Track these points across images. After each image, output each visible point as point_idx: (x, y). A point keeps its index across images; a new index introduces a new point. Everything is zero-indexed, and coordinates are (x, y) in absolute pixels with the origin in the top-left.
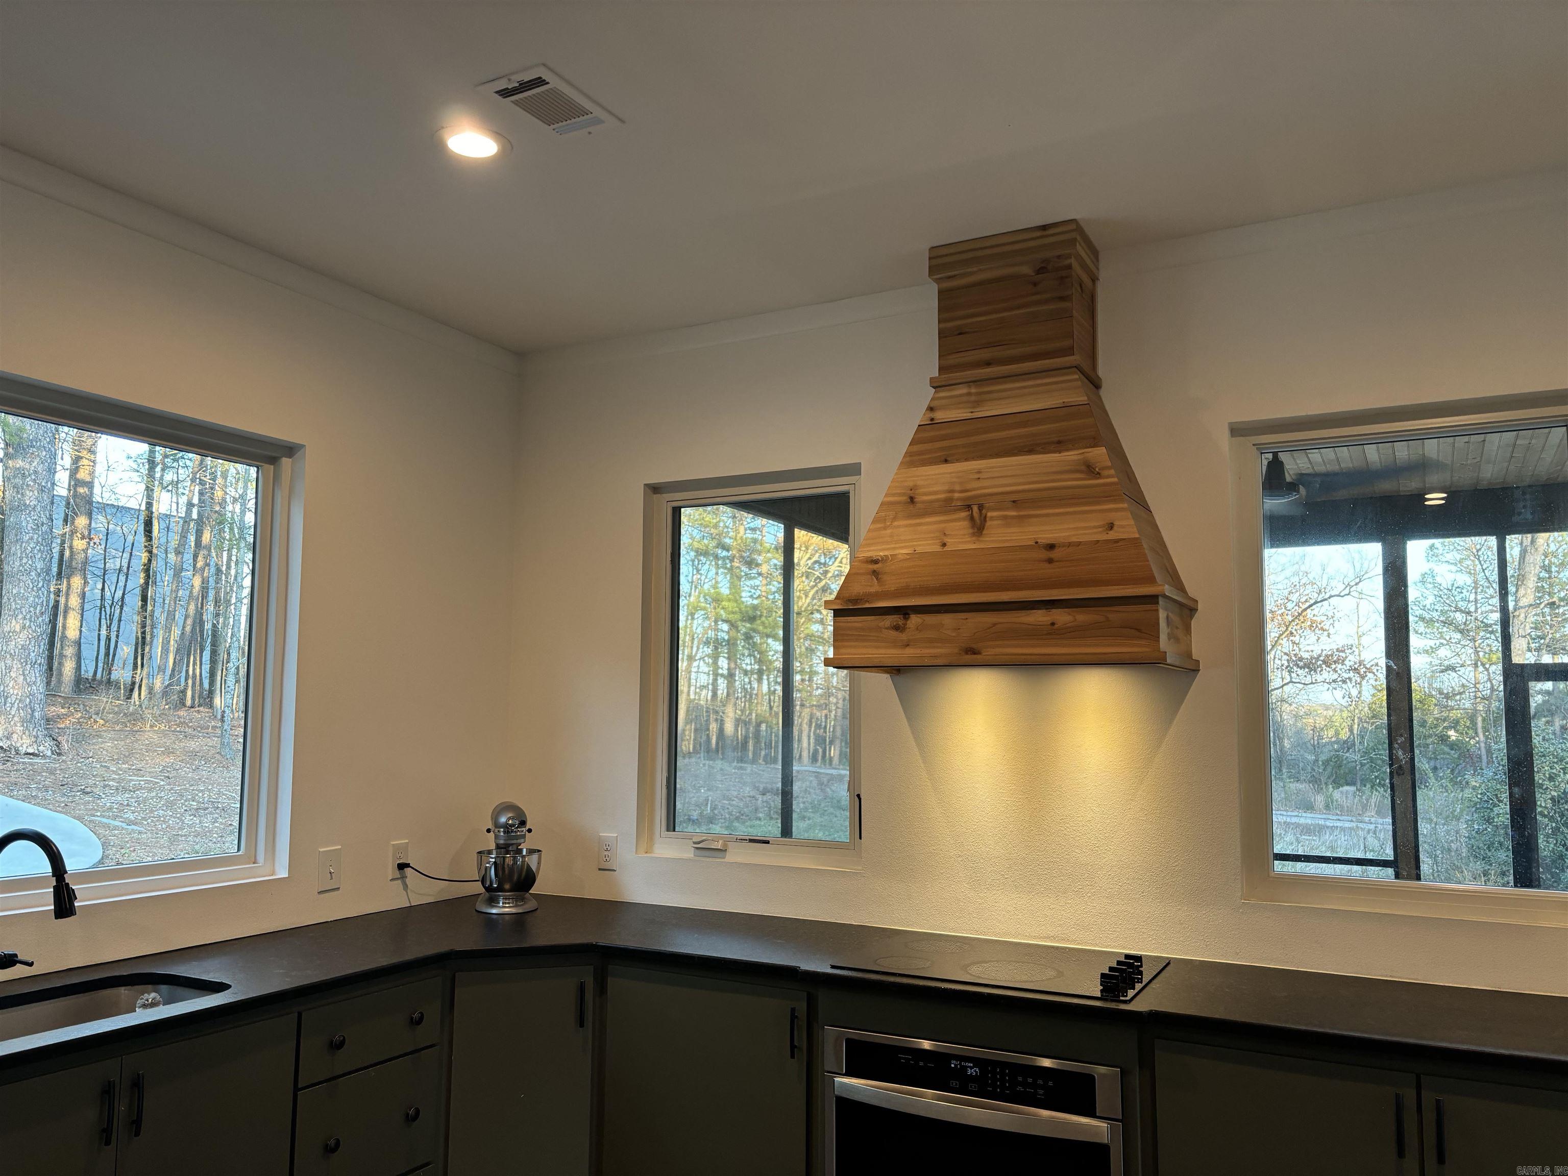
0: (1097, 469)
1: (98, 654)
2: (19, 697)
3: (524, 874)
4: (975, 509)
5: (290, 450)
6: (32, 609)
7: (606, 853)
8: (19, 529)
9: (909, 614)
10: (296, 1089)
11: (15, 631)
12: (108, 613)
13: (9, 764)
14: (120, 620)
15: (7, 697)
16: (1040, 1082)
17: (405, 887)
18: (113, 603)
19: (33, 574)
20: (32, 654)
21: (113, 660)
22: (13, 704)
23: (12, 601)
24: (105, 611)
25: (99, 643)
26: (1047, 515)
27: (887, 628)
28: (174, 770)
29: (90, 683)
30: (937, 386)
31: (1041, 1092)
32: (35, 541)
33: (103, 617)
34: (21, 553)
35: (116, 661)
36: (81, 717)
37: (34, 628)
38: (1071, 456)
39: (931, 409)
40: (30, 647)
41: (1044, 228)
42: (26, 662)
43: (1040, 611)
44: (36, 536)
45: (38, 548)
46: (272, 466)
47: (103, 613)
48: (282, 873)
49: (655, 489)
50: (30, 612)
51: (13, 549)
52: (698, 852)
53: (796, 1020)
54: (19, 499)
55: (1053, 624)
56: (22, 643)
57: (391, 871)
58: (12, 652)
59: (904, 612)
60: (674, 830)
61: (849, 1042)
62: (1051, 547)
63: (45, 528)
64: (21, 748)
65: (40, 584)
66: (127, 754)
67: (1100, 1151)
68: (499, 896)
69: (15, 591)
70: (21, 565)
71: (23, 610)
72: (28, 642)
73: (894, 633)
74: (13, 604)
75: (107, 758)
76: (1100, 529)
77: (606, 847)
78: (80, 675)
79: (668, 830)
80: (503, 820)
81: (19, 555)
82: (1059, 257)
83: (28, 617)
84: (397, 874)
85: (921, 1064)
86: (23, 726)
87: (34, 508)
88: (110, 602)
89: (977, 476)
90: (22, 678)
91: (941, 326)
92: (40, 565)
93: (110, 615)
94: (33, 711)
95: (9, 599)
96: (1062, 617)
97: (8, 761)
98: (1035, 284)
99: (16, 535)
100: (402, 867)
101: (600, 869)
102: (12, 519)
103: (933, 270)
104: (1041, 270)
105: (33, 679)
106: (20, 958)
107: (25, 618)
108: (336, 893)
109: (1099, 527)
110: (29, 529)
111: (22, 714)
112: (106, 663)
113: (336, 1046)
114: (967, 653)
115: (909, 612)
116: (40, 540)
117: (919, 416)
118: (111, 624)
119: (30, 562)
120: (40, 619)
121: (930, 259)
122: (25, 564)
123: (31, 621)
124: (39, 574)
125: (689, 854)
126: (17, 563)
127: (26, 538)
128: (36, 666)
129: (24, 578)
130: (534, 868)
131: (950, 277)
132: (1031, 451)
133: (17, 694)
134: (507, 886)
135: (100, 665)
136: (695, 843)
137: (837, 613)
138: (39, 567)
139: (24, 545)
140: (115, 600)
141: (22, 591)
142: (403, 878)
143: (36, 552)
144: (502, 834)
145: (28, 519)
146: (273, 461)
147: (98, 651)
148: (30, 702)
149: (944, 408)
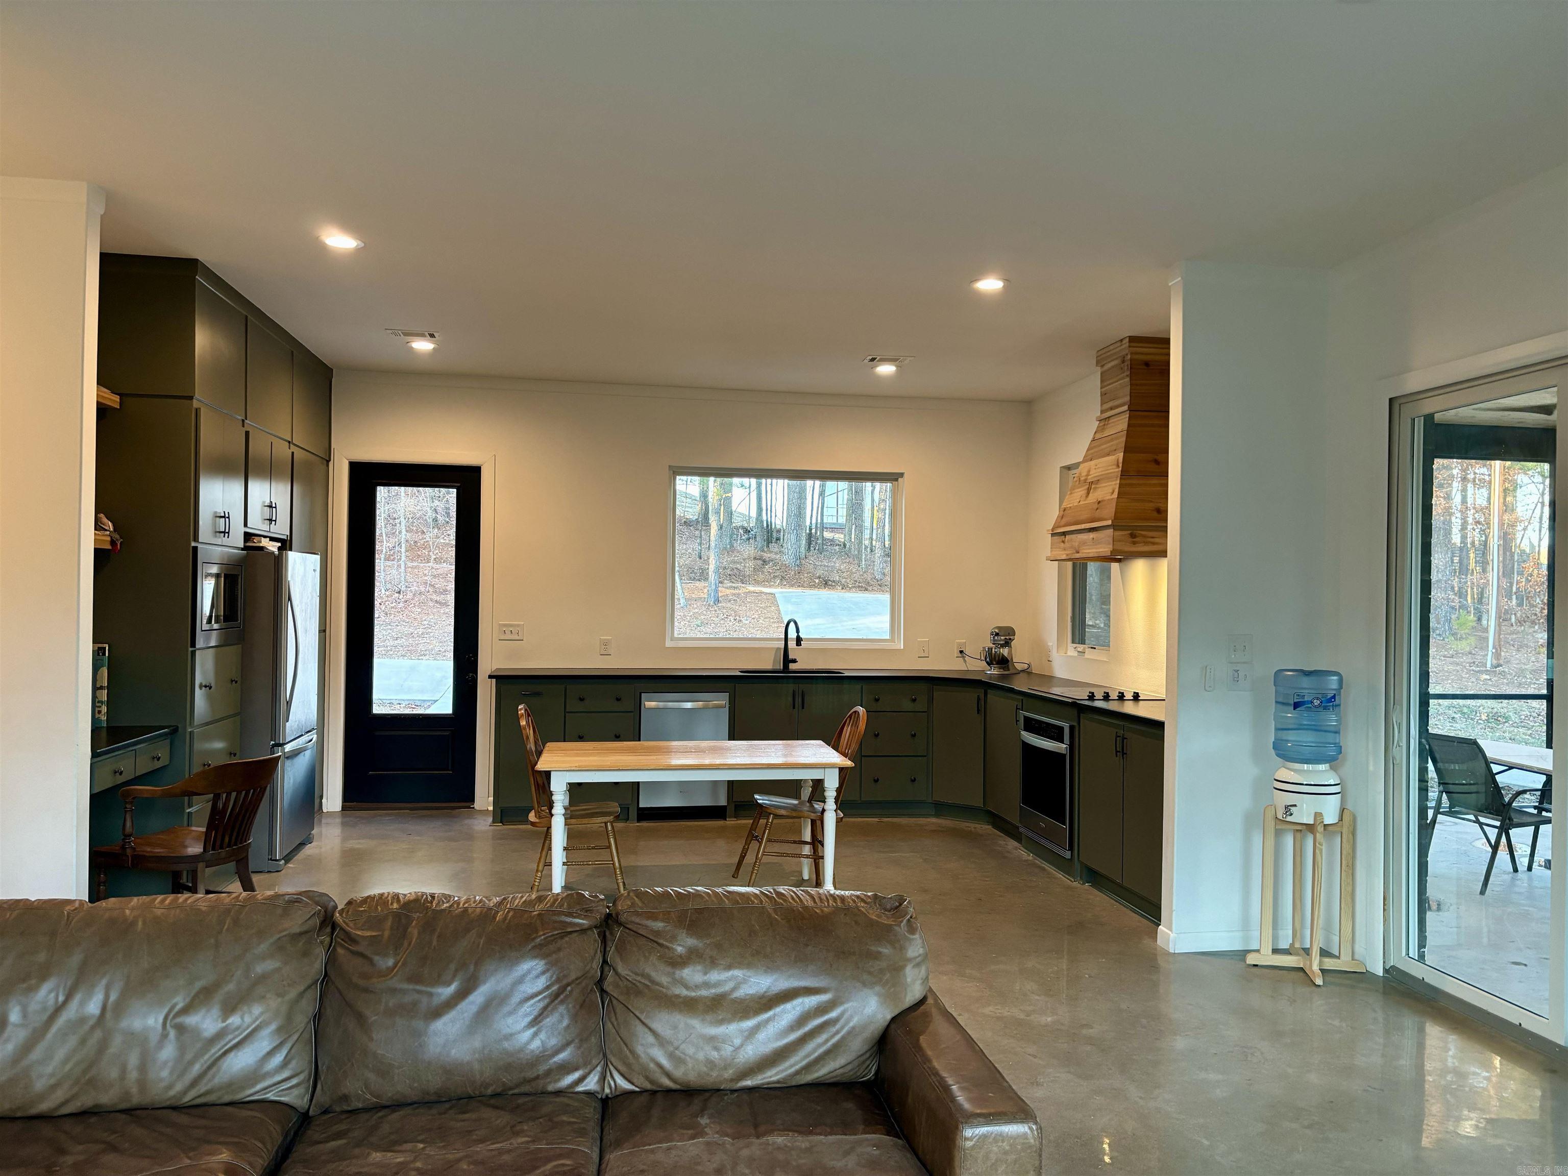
4: (1090, 484)
17: (965, 661)
26: (1104, 487)
30: (1099, 420)
38: (1116, 456)
48: (902, 648)
57: (957, 653)
89: (1095, 467)
91: (1101, 391)
103: (1100, 361)
106: (799, 659)
109: (1111, 492)
117: (1091, 436)
121: (1097, 356)
131: (1105, 364)
132: (1109, 454)
137: (1052, 536)
146: (896, 480)
149: (1097, 433)
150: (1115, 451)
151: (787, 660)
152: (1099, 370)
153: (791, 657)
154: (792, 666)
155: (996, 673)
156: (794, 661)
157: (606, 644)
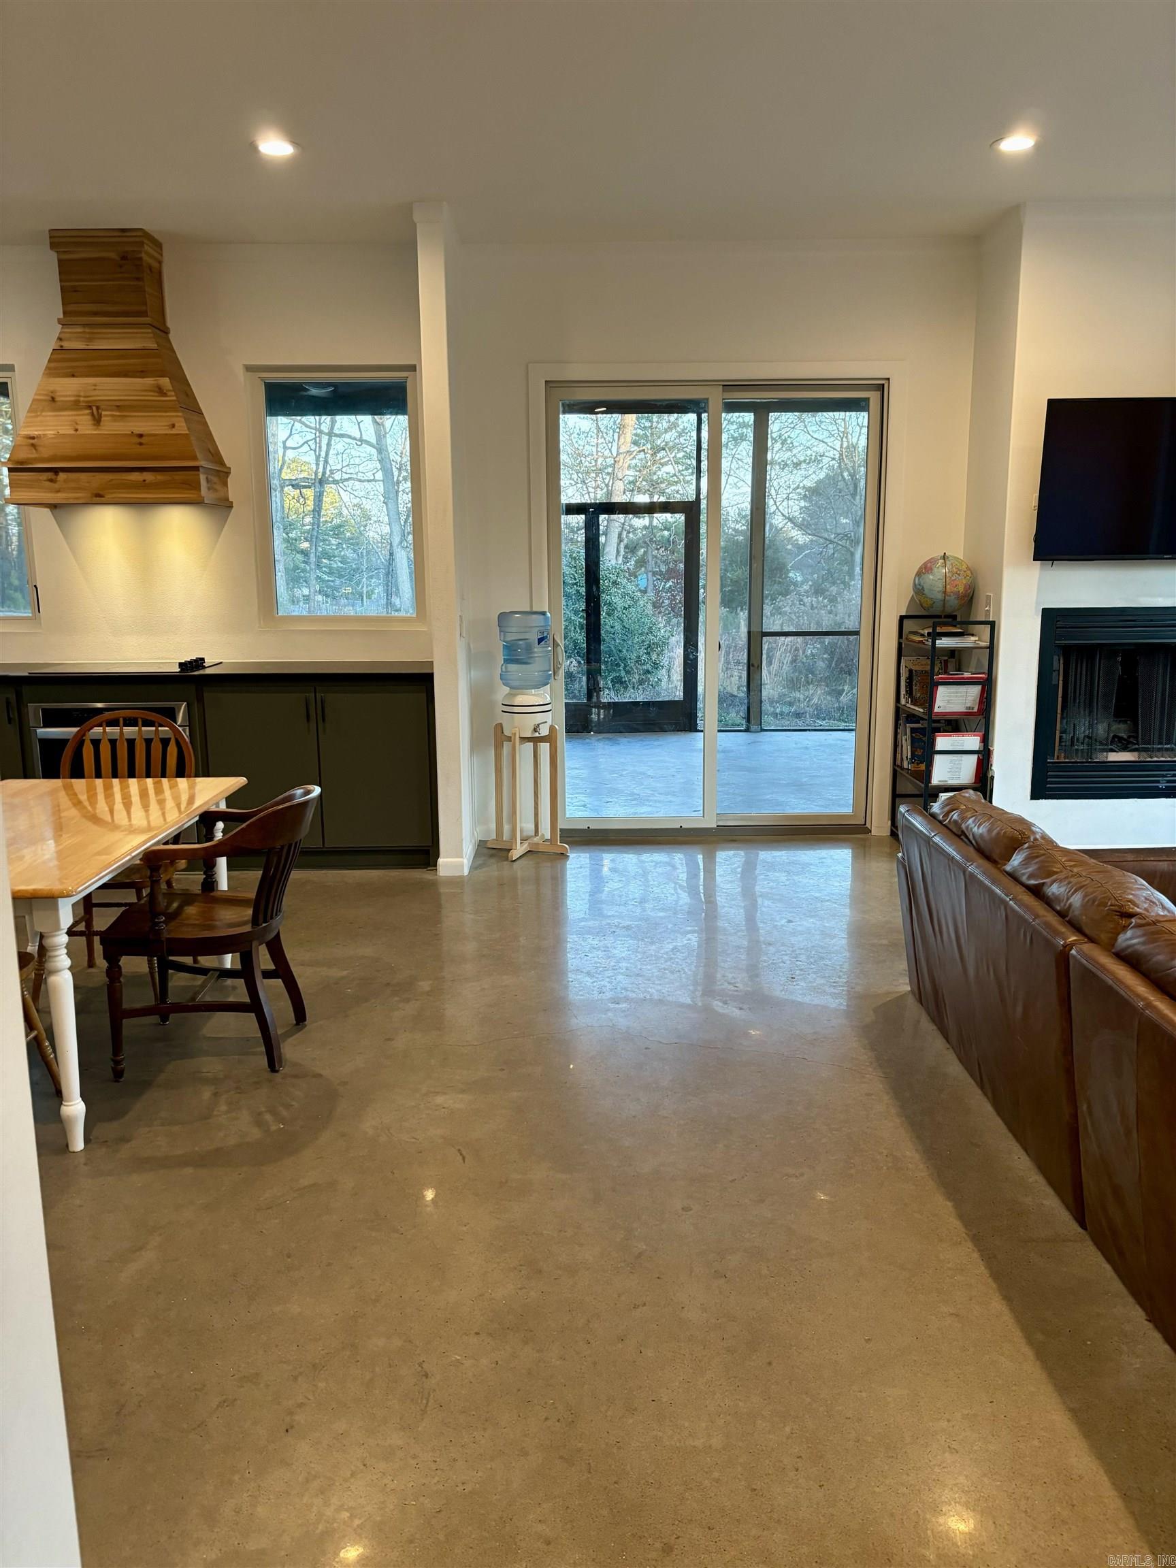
0: (162, 391)
4: (94, 408)
9: (58, 472)
26: (138, 416)
27: (45, 481)
30: (63, 324)
38: (149, 381)
39: (60, 339)
41: (123, 230)
43: (136, 473)
55: (144, 481)
59: (56, 471)
62: (141, 436)
73: (49, 484)
76: (166, 427)
82: (134, 251)
89: (93, 387)
91: (61, 283)
96: (149, 477)
98: (121, 266)
103: (52, 246)
104: (123, 258)
117: (53, 343)
121: (50, 237)
131: (63, 252)
137: (11, 470)
149: (69, 340)
150: (142, 373)
152: (54, 255)
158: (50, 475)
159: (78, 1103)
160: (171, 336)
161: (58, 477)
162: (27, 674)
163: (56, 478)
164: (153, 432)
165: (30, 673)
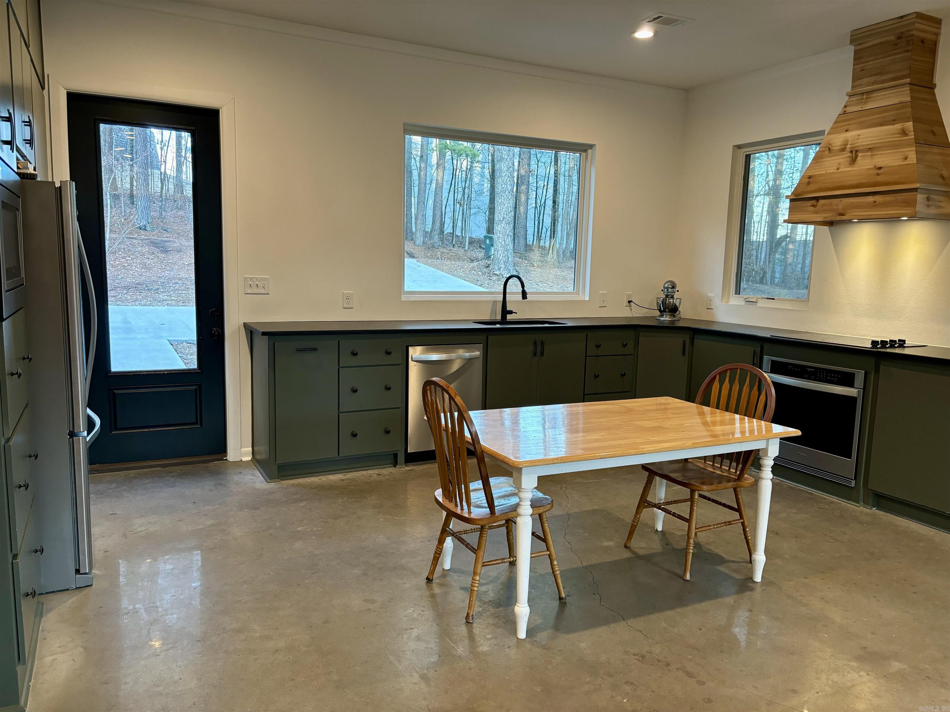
0: (907, 132)
1: (534, 232)
2: (503, 251)
3: (673, 307)
4: (854, 152)
5: (591, 146)
6: (507, 209)
7: (710, 302)
8: (501, 170)
9: (819, 200)
10: (586, 356)
11: (500, 220)
12: (539, 210)
13: (500, 281)
14: (544, 214)
15: (498, 251)
16: (836, 376)
17: (631, 310)
18: (540, 205)
19: (507, 192)
20: (508, 231)
21: (541, 235)
22: (500, 255)
23: (499, 205)
24: (537, 209)
25: (535, 226)
26: (883, 154)
27: (810, 206)
28: (566, 287)
29: (531, 247)
30: (850, 96)
31: (836, 379)
32: (507, 176)
33: (536, 212)
34: (502, 182)
35: (542, 236)
36: (528, 263)
37: (508, 218)
38: (898, 126)
39: (845, 107)
40: (507, 227)
41: (902, 17)
42: (505, 235)
43: (871, 197)
44: (508, 173)
45: (508, 179)
46: (585, 153)
47: (536, 210)
48: (587, 299)
49: (739, 147)
50: (506, 211)
51: (499, 180)
52: (747, 303)
53: (755, 354)
54: (500, 155)
55: (875, 202)
56: (503, 226)
57: (626, 303)
58: (500, 230)
59: (817, 199)
60: (739, 294)
61: (772, 361)
62: (880, 168)
63: (511, 169)
64: (504, 275)
65: (510, 197)
66: (546, 279)
67: (853, 400)
68: (664, 314)
69: (500, 201)
70: (502, 188)
71: (503, 210)
72: (506, 226)
73: (812, 208)
74: (499, 207)
75: (538, 281)
76: (901, 160)
77: (710, 300)
78: (527, 243)
79: (736, 294)
80: (666, 286)
81: (501, 183)
82: (908, 31)
83: (505, 213)
84: (628, 304)
85: (796, 369)
86: (504, 265)
87: (506, 160)
88: (539, 204)
89: (858, 137)
90: (504, 242)
91: (854, 67)
92: (509, 188)
93: (539, 211)
94: (508, 258)
95: (498, 205)
96: (878, 198)
97: (499, 280)
98: (896, 45)
99: (500, 174)
100: (629, 302)
101: (707, 309)
102: (498, 166)
103: (852, 42)
104: (899, 38)
105: (508, 243)
106: (514, 311)
107: (504, 214)
108: (604, 308)
109: (900, 159)
110: (505, 170)
111: (504, 259)
112: (538, 236)
113: (598, 346)
114: (840, 215)
115: (819, 199)
116: (509, 175)
117: (839, 110)
118: (540, 216)
119: (506, 187)
120: (510, 214)
121: (851, 36)
122: (504, 187)
123: (506, 215)
124: (509, 192)
125: (743, 303)
126: (500, 187)
127: (504, 175)
128: (509, 237)
129: (503, 194)
130: (678, 305)
131: (860, 44)
132: (881, 125)
133: (502, 250)
134: (667, 311)
135: (535, 238)
136: (745, 299)
137: (791, 200)
138: (509, 189)
139: (503, 178)
140: (542, 203)
141: (503, 201)
142: (630, 306)
143: (508, 181)
144: (666, 291)
145: (504, 165)
146: (586, 151)
147: (534, 230)
148: (507, 254)
149: (850, 106)
150: (894, 121)
151: (505, 312)
152: (852, 48)
153: (508, 308)
154: (509, 317)
155: (669, 319)
156: (511, 312)
157: (348, 298)
158: (814, 202)
159: (523, 607)
160: (936, 91)
161: (818, 203)
162: (769, 336)
163: (817, 204)
164: (891, 164)
165: (771, 336)
